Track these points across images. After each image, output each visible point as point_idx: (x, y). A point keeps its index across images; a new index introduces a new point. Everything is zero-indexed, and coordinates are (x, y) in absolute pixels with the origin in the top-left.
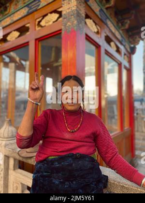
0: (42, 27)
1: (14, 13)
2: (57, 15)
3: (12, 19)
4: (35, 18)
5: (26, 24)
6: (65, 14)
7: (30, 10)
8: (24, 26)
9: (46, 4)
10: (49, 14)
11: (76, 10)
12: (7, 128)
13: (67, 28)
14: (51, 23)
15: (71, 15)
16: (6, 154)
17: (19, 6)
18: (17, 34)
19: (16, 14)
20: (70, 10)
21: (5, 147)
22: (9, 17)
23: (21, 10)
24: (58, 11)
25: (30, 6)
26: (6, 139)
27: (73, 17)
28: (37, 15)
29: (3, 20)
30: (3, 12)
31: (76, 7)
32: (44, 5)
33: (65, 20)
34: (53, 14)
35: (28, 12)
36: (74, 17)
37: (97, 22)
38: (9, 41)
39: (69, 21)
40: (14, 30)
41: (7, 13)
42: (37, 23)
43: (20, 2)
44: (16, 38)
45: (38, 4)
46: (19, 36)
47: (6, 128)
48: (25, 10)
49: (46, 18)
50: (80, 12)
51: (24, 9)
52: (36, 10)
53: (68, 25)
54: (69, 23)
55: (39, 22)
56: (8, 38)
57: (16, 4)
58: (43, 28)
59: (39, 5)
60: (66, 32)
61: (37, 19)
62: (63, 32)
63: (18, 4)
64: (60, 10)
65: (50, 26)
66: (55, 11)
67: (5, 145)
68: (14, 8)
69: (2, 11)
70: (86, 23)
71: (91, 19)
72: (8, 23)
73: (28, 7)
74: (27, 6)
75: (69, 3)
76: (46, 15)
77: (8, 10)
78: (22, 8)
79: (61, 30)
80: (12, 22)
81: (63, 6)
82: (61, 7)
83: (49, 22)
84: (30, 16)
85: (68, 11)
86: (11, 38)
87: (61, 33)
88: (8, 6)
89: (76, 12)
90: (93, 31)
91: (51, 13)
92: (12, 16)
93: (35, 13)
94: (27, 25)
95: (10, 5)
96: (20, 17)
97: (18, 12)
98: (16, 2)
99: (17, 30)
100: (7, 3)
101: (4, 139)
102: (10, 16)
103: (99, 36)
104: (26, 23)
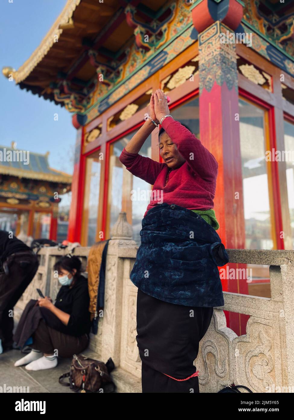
0: (170, 90)
1: (130, 78)
2: (192, 68)
3: (127, 87)
4: (160, 79)
5: (147, 91)
6: (203, 64)
7: (151, 69)
8: (144, 94)
9: (175, 55)
10: (180, 70)
11: (221, 54)
12: (121, 223)
13: (207, 84)
14: (184, 81)
15: (214, 64)
16: (121, 255)
17: (137, 66)
18: (134, 107)
19: (133, 79)
20: (210, 57)
21: (119, 246)
22: (123, 86)
23: (139, 73)
24: (194, 62)
25: (152, 63)
26: (120, 238)
27: (215, 65)
28: (162, 74)
29: (114, 91)
30: (115, 80)
31: (219, 50)
32: (172, 58)
33: (204, 72)
34: (187, 68)
35: (150, 72)
36: (217, 65)
37: (262, 68)
38: (124, 120)
39: (209, 73)
40: (130, 104)
41: (119, 80)
42: (163, 86)
43: (138, 61)
44: (133, 115)
45: (163, 58)
46: (138, 110)
47: (119, 224)
48: (146, 70)
49: (176, 76)
50: (227, 56)
51: (144, 69)
52: (162, 67)
53: (207, 79)
54: (209, 76)
55: (166, 84)
56: (122, 117)
57: (132, 65)
58: (171, 92)
59: (166, 59)
60: (205, 90)
61: (162, 80)
62: (200, 91)
63: (135, 64)
64: (195, 60)
65: (182, 86)
66: (189, 63)
67: (119, 244)
68: (130, 72)
69: (113, 79)
70: (240, 72)
71: (250, 64)
72: (122, 94)
73: (150, 66)
74: (148, 64)
75: (209, 47)
76: (177, 71)
77: (121, 75)
78: (141, 69)
79: (198, 89)
80: (127, 91)
81: (200, 52)
82: (198, 55)
83: (181, 80)
84: (153, 77)
85: (207, 59)
86: (126, 116)
87: (198, 94)
88: (122, 70)
89: (219, 57)
90: (256, 83)
91: (183, 67)
92: (127, 83)
93: (160, 71)
94: (148, 93)
95: (124, 67)
96: (139, 81)
97: (136, 76)
98: (133, 62)
99: (134, 102)
100: (119, 66)
101: (118, 238)
102: (124, 83)
103: (270, 90)
104: (147, 89)
